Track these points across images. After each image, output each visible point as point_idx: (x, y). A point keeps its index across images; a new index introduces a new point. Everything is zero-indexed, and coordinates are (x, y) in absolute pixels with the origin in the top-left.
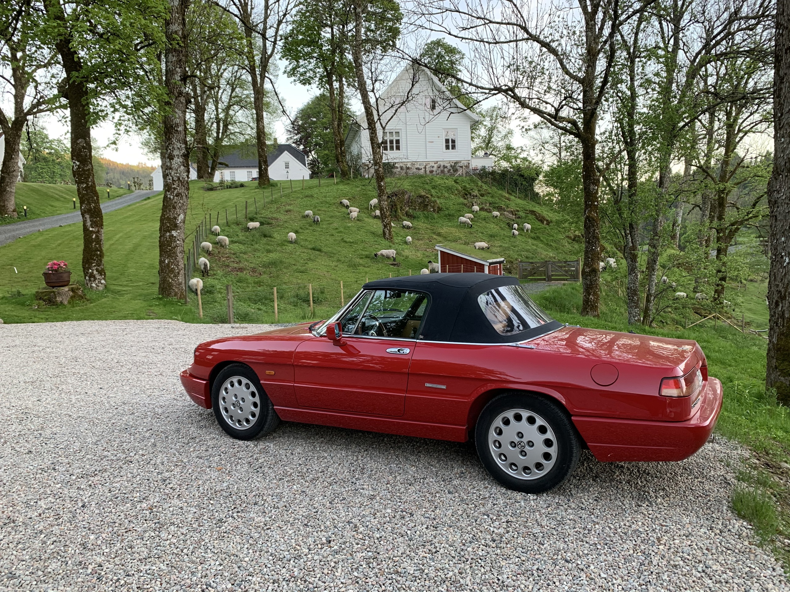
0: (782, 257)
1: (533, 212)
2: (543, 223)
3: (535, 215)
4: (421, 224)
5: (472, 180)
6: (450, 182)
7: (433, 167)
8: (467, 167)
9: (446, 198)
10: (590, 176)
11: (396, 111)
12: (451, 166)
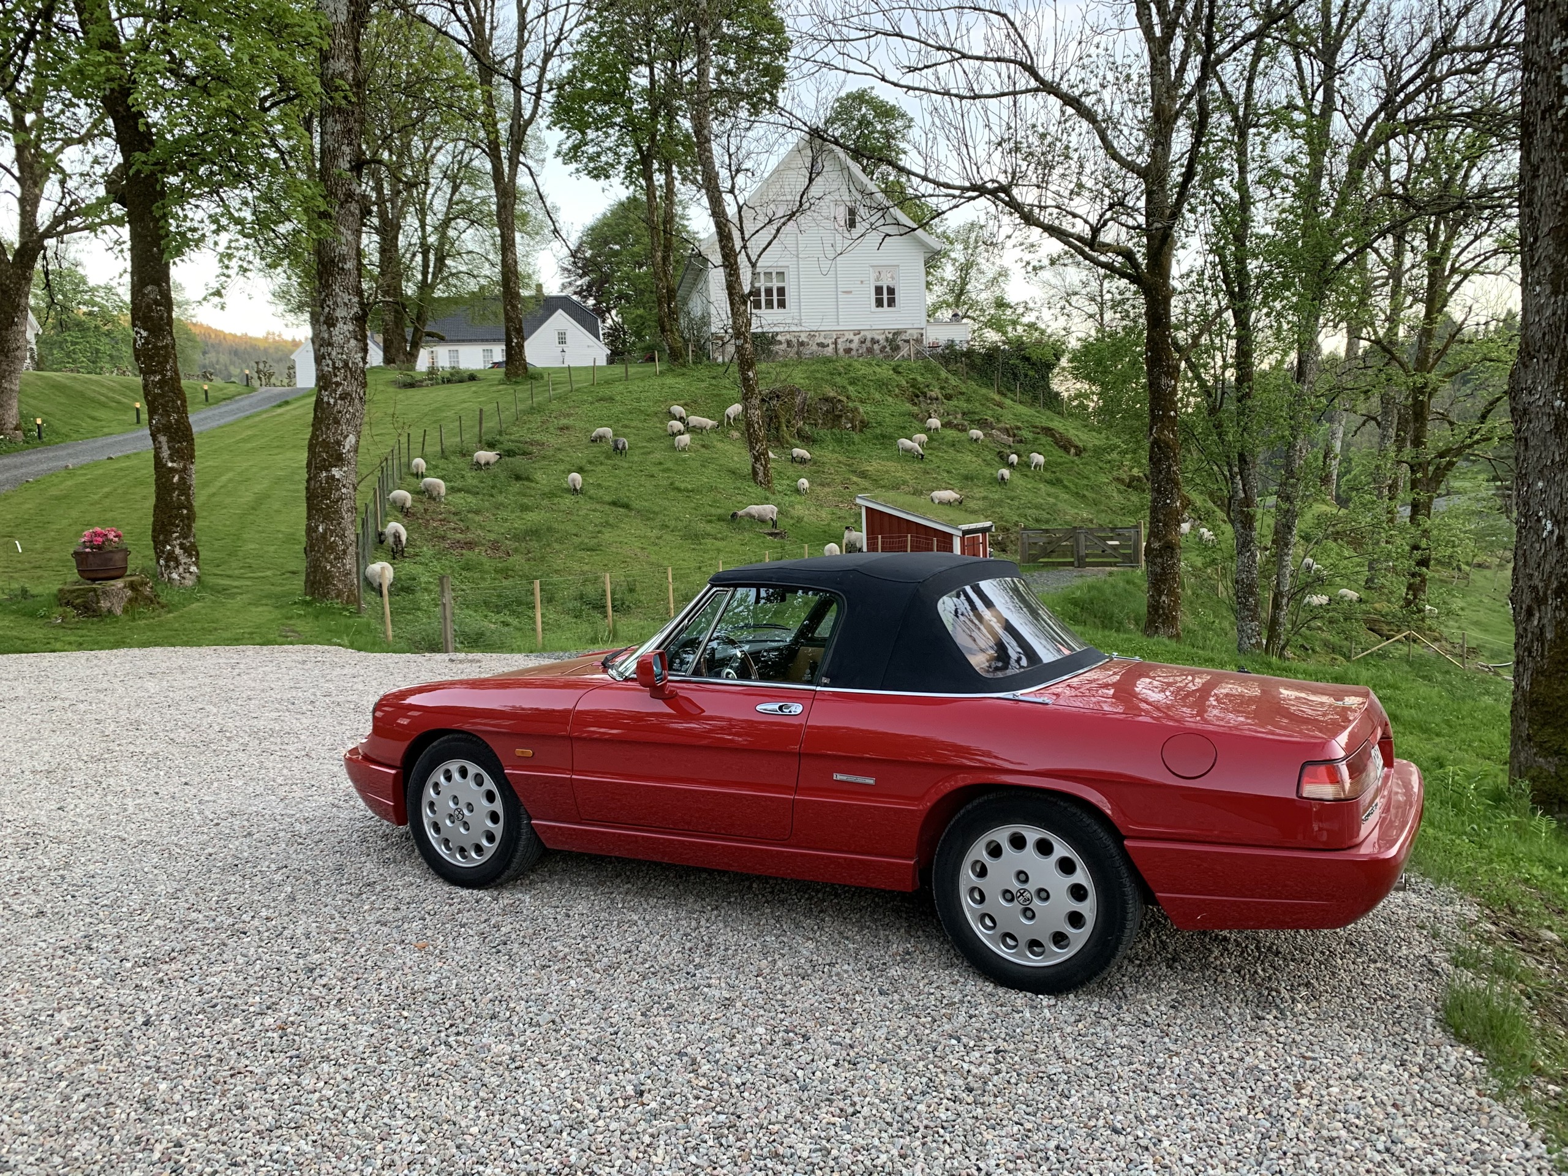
0: (1539, 520)
1: (1048, 431)
2: (1068, 452)
3: (1053, 436)
4: (829, 455)
5: (928, 368)
6: (885, 372)
7: (851, 341)
8: (919, 341)
9: (877, 403)
10: (1161, 360)
11: (778, 230)
12: (887, 339)
